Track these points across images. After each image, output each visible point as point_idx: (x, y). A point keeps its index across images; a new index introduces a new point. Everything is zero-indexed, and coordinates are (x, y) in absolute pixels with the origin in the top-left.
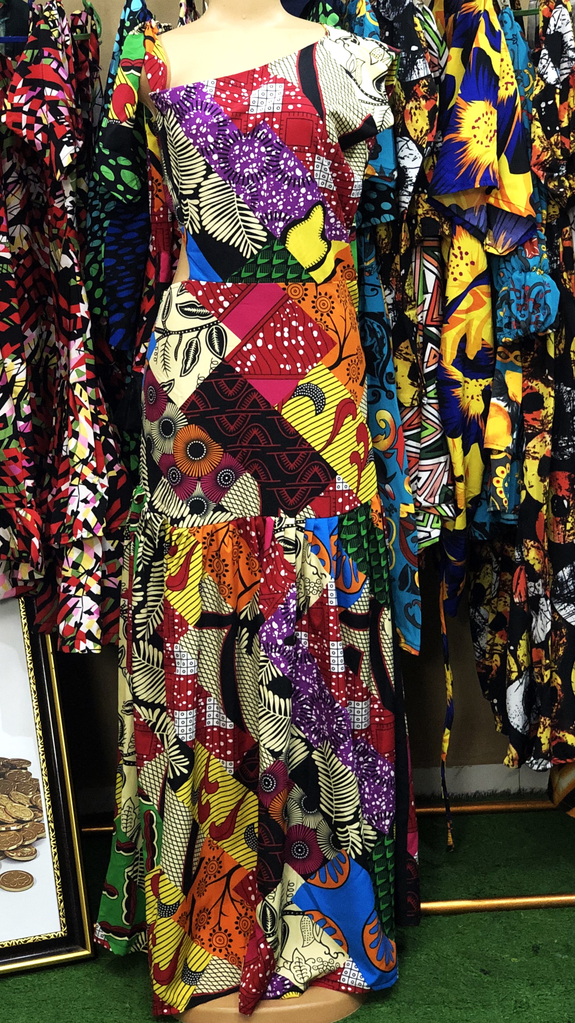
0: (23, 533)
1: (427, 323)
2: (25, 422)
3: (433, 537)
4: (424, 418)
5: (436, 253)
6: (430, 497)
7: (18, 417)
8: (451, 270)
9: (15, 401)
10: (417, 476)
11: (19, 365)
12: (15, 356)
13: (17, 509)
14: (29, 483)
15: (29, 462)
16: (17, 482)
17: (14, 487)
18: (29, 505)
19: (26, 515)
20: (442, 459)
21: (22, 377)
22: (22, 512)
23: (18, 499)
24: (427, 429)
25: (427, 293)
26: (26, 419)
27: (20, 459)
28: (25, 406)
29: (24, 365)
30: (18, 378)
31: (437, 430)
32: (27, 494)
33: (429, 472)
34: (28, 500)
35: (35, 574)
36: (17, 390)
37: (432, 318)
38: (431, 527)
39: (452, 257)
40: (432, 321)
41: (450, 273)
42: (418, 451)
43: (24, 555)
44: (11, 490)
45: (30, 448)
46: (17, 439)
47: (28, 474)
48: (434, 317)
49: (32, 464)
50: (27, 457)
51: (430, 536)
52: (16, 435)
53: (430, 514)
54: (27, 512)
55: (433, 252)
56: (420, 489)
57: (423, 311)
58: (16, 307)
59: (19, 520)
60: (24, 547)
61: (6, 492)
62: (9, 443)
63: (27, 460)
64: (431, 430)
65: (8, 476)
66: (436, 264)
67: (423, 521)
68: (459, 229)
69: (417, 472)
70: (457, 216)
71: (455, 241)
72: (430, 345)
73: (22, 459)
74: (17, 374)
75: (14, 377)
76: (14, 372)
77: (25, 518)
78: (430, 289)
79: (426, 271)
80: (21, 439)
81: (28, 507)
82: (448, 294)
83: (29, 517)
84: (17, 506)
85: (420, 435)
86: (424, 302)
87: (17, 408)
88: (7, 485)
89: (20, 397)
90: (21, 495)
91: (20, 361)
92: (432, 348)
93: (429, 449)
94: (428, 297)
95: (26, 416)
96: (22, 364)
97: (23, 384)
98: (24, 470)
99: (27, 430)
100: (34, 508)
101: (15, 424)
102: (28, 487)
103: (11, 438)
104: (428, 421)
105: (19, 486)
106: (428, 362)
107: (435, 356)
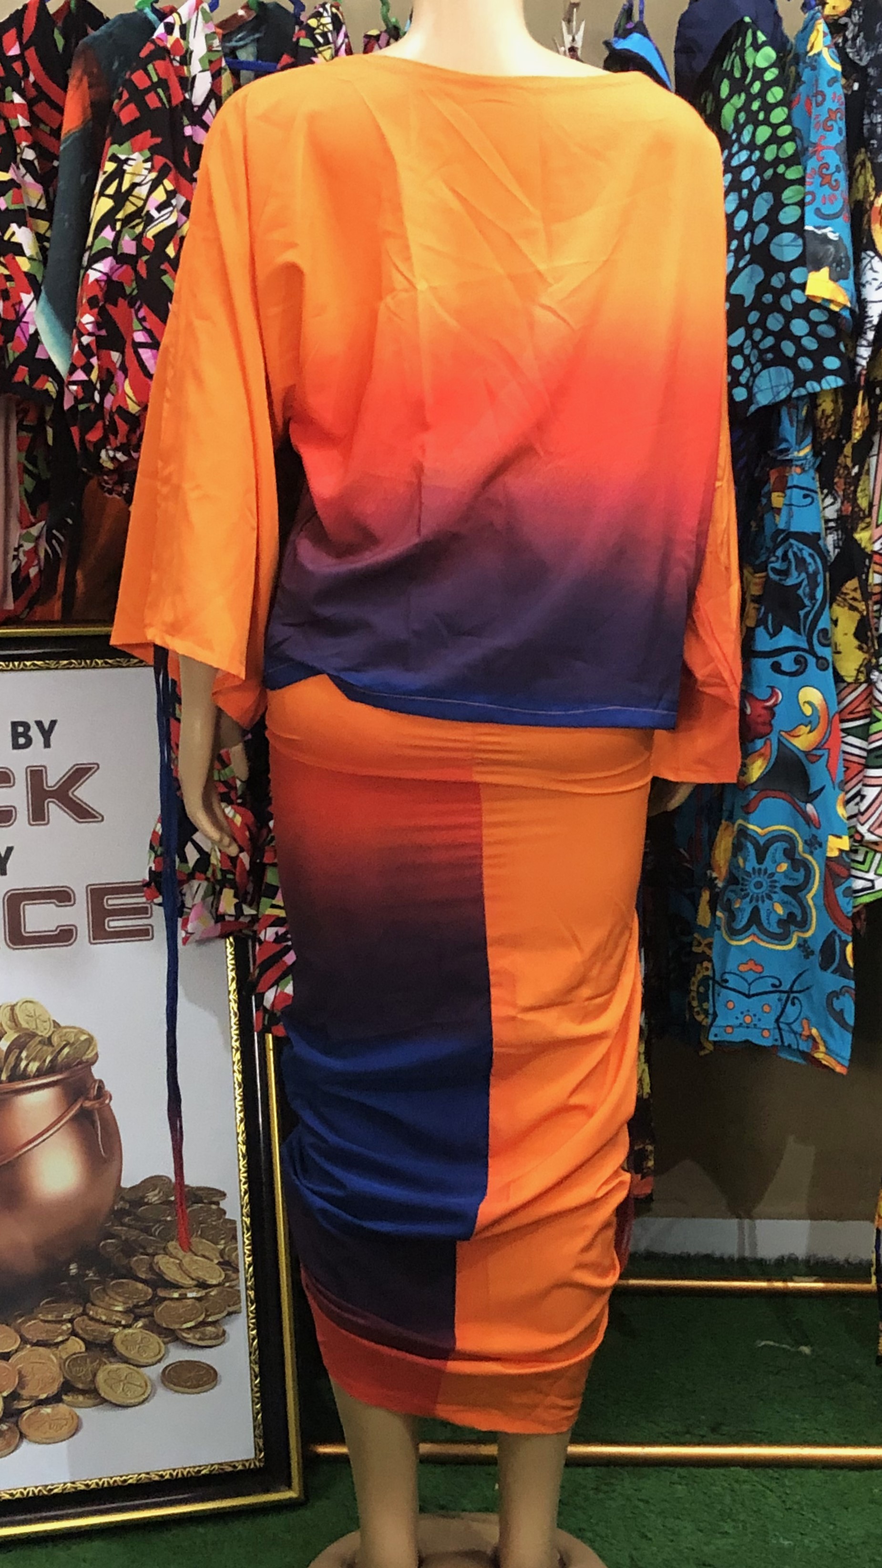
3: (877, 888)
4: (875, 703)
6: (879, 826)
10: (859, 791)
24: (878, 720)
33: (879, 789)
35: (244, 907)
42: (865, 754)
43: (229, 876)
51: (873, 887)
53: (876, 852)
56: (862, 814)
60: (229, 865)
67: (863, 863)
69: (859, 787)
81: (239, 806)
83: (238, 820)
85: (869, 729)
93: (881, 752)
100: (245, 806)
104: (881, 708)
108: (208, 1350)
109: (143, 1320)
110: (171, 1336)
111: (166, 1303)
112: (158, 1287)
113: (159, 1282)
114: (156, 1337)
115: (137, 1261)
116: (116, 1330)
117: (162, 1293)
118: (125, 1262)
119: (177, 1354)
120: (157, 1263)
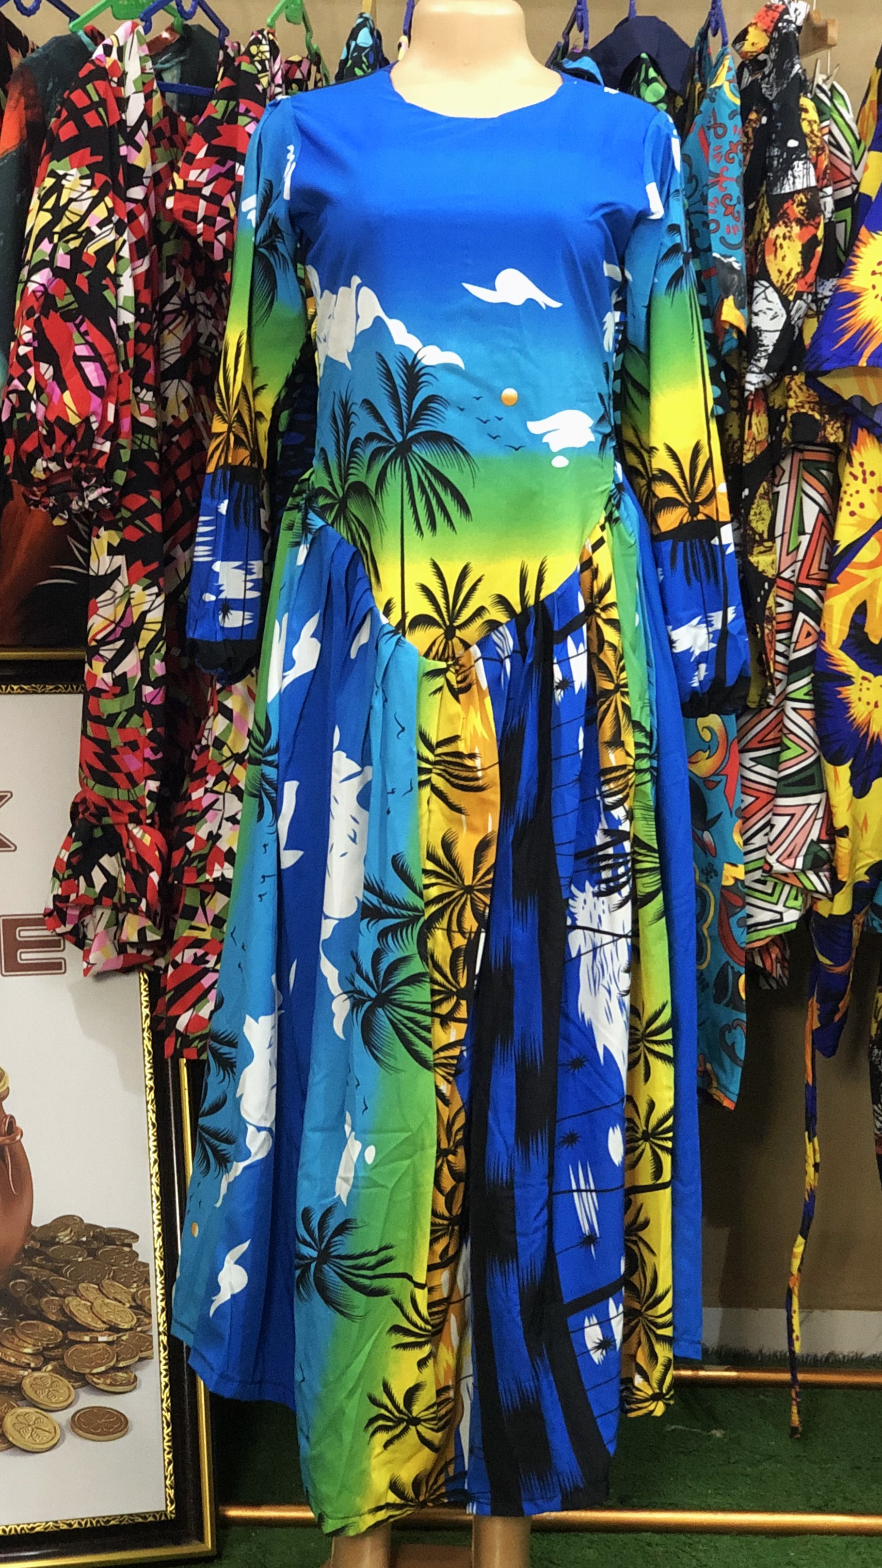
0: (135, 866)
1: (800, 581)
2: (155, 688)
3: (785, 920)
4: (785, 731)
5: (824, 472)
6: (789, 856)
7: (145, 680)
8: (846, 498)
9: (142, 653)
10: (770, 821)
11: (154, 597)
12: (148, 581)
13: (130, 826)
14: (153, 785)
15: (155, 751)
16: (134, 784)
17: (129, 791)
18: (149, 821)
19: (143, 836)
20: (814, 798)
21: (156, 616)
22: (137, 832)
23: (134, 810)
24: (789, 748)
25: (802, 532)
26: (155, 684)
27: (141, 745)
28: (157, 662)
29: (161, 599)
30: (149, 617)
31: (806, 751)
32: (148, 802)
33: (788, 818)
34: (149, 813)
35: (148, 933)
36: (146, 637)
37: (808, 574)
38: (784, 906)
39: (847, 479)
40: (807, 578)
41: (843, 504)
42: (774, 784)
43: (133, 900)
44: (123, 795)
45: (159, 730)
46: (141, 715)
47: (152, 771)
48: (812, 572)
49: (160, 755)
50: (153, 744)
51: (781, 919)
52: (139, 707)
53: (785, 883)
54: (145, 832)
55: (818, 469)
56: (771, 843)
57: (795, 562)
58: (158, 503)
59: (131, 845)
60: (133, 889)
61: (115, 797)
62: (127, 720)
63: (152, 749)
64: (794, 751)
65: (119, 771)
66: (822, 489)
67: (771, 895)
68: (862, 434)
69: (770, 816)
70: (861, 413)
71: (855, 453)
72: (802, 616)
73: (145, 747)
74: (149, 611)
75: (144, 614)
76: (146, 607)
77: (141, 840)
78: (809, 528)
79: (806, 500)
80: (146, 713)
81: (150, 825)
82: (836, 538)
83: (147, 840)
84: (131, 822)
85: (778, 758)
86: (797, 548)
87: (145, 664)
88: (118, 787)
89: (150, 649)
90: (140, 806)
91: (155, 590)
92: (804, 621)
93: (790, 781)
94: (805, 539)
95: (157, 679)
96: (158, 595)
97: (158, 627)
98: (146, 763)
99: (158, 701)
100: (157, 826)
101: (138, 690)
102: (150, 792)
103: (130, 712)
104: (791, 736)
105: (137, 789)
106: (797, 642)
107: (809, 634)
108: (121, 1396)
109: (54, 1363)
110: (81, 1380)
111: (77, 1346)
112: (70, 1329)
113: (69, 1324)
114: (66, 1381)
115: (47, 1302)
116: (26, 1373)
117: (72, 1336)
118: (35, 1302)
119: (87, 1400)
120: (68, 1305)
